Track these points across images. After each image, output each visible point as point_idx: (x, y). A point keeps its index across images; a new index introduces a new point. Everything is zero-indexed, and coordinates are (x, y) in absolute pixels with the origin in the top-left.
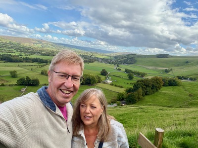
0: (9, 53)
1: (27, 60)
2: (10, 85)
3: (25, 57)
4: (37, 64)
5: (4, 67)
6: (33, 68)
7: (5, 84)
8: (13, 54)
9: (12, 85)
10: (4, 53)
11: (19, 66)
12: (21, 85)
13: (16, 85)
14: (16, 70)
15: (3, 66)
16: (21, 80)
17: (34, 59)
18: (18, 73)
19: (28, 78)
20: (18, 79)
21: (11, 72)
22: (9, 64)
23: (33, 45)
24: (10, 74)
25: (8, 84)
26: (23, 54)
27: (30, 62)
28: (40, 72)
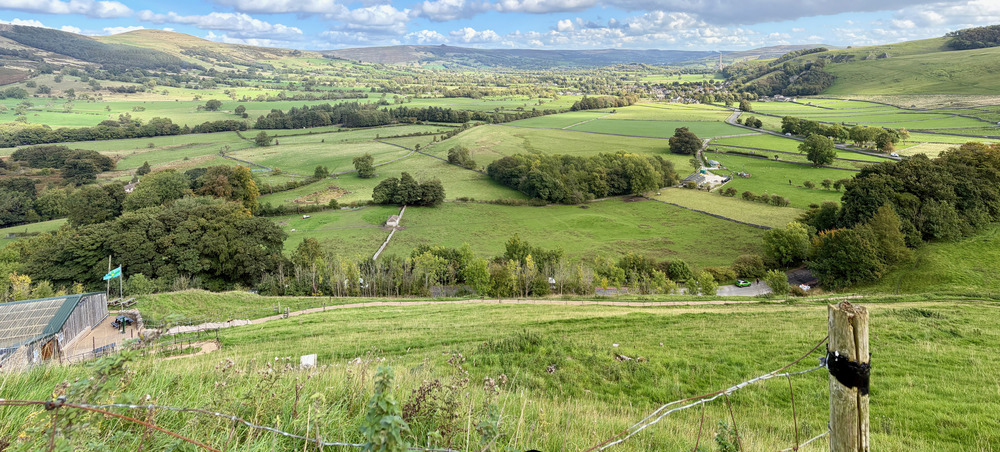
0: (351, 101)
1: (404, 117)
2: (352, 205)
3: (394, 107)
4: (433, 129)
5: (338, 147)
6: (423, 141)
7: (340, 202)
8: (362, 102)
9: (360, 205)
10: (338, 102)
11: (378, 139)
12: (385, 204)
13: (370, 204)
14: (369, 153)
15: (335, 143)
16: (385, 185)
17: (424, 111)
18: (375, 163)
19: (406, 177)
20: (377, 183)
21: (357, 161)
22: (352, 134)
23: (417, 65)
24: (352, 167)
25: (349, 200)
26: (389, 98)
27: (409, 123)
28: (445, 155)
